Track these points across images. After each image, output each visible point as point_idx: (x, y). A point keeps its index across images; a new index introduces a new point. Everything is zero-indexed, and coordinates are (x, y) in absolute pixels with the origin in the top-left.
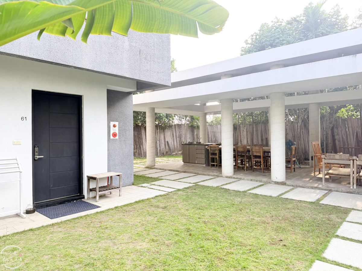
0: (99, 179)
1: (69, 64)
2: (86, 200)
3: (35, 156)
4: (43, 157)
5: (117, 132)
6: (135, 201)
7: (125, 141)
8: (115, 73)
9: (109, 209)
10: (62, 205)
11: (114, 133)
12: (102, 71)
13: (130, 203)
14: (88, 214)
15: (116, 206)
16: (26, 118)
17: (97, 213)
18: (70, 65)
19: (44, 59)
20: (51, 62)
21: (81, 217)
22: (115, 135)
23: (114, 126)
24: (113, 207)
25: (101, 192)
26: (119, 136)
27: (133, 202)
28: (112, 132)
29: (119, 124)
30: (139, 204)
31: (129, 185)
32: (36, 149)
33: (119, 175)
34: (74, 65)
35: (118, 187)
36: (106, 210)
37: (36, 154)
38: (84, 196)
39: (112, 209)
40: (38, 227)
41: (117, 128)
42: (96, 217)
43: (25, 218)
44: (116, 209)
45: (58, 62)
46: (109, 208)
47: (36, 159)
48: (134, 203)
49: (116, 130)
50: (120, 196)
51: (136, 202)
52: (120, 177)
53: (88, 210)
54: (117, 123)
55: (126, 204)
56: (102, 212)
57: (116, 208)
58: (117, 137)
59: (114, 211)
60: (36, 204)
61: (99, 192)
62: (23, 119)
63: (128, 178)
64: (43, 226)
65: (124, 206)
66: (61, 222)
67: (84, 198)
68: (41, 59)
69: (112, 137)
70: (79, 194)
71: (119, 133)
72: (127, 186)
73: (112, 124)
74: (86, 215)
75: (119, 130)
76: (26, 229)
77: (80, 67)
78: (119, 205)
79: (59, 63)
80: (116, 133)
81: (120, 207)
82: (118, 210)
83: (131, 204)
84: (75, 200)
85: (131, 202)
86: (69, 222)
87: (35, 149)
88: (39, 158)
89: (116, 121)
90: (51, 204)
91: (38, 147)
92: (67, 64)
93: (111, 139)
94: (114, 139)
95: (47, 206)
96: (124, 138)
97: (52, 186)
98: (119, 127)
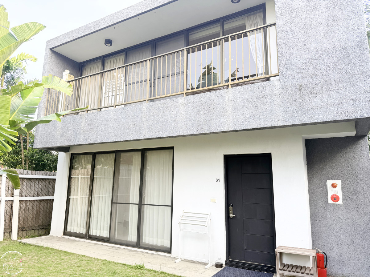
3: (230, 214)
7: (356, 208)
11: (334, 195)
16: (219, 179)
22: (335, 198)
23: (334, 186)
25: (283, 271)
26: (343, 200)
28: (330, 195)
29: (342, 183)
32: (231, 208)
37: (231, 212)
41: (339, 189)
47: (231, 217)
49: (338, 192)
54: (338, 182)
58: (340, 202)
61: (280, 270)
62: (217, 181)
70: (274, 266)
71: (343, 196)
73: (329, 183)
75: (343, 191)
80: (336, 195)
88: (234, 217)
89: (337, 180)
90: (241, 266)
91: (232, 206)
92: (211, 132)
93: (330, 204)
94: (334, 204)
95: (237, 267)
96: (353, 204)
97: (246, 247)
98: (342, 188)
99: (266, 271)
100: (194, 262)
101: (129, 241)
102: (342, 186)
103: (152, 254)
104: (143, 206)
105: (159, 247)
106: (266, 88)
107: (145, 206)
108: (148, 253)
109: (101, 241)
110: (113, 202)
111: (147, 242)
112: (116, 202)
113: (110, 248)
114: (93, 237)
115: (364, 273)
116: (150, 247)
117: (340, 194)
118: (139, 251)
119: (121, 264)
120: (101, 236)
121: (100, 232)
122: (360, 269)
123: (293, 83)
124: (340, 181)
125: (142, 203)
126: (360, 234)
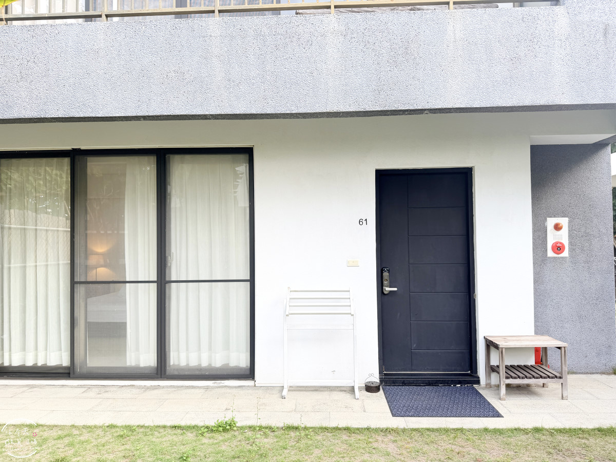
0: (506, 349)
1: (416, 108)
2: (481, 389)
3: (384, 288)
4: (396, 289)
5: (566, 242)
6: (597, 426)
7: (587, 262)
8: (527, 103)
9: (516, 429)
10: (431, 388)
11: (557, 243)
12: (492, 105)
13: (580, 429)
14: (464, 427)
15: (539, 425)
16: (366, 220)
17: (486, 430)
18: (419, 108)
19: (367, 110)
20: (381, 111)
21: (447, 431)
22: (558, 248)
23: (557, 227)
24: (529, 425)
25: (511, 379)
26: (571, 250)
27: (591, 427)
28: (550, 242)
29: (570, 222)
30: (607, 438)
31: (603, 373)
32: (386, 274)
33: (559, 348)
34: (427, 107)
35: (558, 375)
36: (509, 430)
37: (385, 283)
38: (479, 378)
39: (525, 431)
40: (360, 427)
41: (564, 233)
42: (478, 442)
43: (358, 399)
44: (537, 435)
45: (394, 109)
46: (516, 426)
47: (385, 293)
48: (594, 430)
49: (563, 237)
50: (562, 398)
51: (600, 430)
52: (561, 352)
53: (470, 416)
54: (564, 222)
55: (567, 427)
56: (498, 432)
57: (537, 430)
58: (566, 254)
59: (530, 438)
60: (386, 375)
61: (507, 378)
62: (361, 223)
63: (598, 355)
64: (368, 429)
65: (560, 431)
66: (404, 430)
67: (478, 382)
68: (362, 110)
69: (550, 254)
70: (469, 372)
71: (570, 243)
72: (597, 373)
73: (551, 222)
74: (457, 430)
75: (570, 236)
76: (340, 426)
77: (440, 107)
78: (546, 427)
79: (396, 109)
80: (561, 243)
81: (547, 430)
82: (539, 439)
83: (582, 431)
84: (458, 384)
85: (583, 427)
86: (416, 435)
87: (384, 274)
88: (390, 291)
89: (562, 217)
90: (412, 382)
91: (389, 271)
92: (411, 108)
93: (549, 257)
94: (556, 257)
95: (404, 384)
96: (584, 256)
97: (415, 345)
98: (569, 230)
99: (460, 382)
100: (317, 389)
101: (131, 368)
102: (569, 227)
103: (207, 388)
104: (169, 284)
105: (217, 369)
106: (539, 22)
107: (173, 285)
108: (193, 387)
109: (44, 377)
110: (76, 280)
111: (183, 363)
112: (83, 280)
113: (84, 389)
114: (15, 370)
115: (592, 361)
116: (197, 373)
117: (565, 241)
118: (167, 387)
119: (164, 427)
120: (39, 364)
121: (37, 356)
122: (586, 357)
123: (593, 18)
124: (567, 219)
125: (167, 279)
126: (590, 302)
